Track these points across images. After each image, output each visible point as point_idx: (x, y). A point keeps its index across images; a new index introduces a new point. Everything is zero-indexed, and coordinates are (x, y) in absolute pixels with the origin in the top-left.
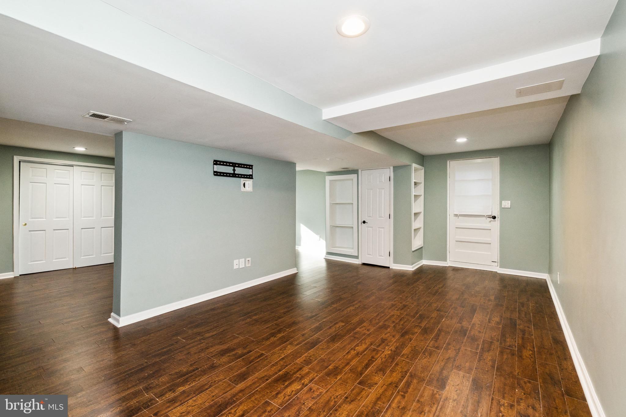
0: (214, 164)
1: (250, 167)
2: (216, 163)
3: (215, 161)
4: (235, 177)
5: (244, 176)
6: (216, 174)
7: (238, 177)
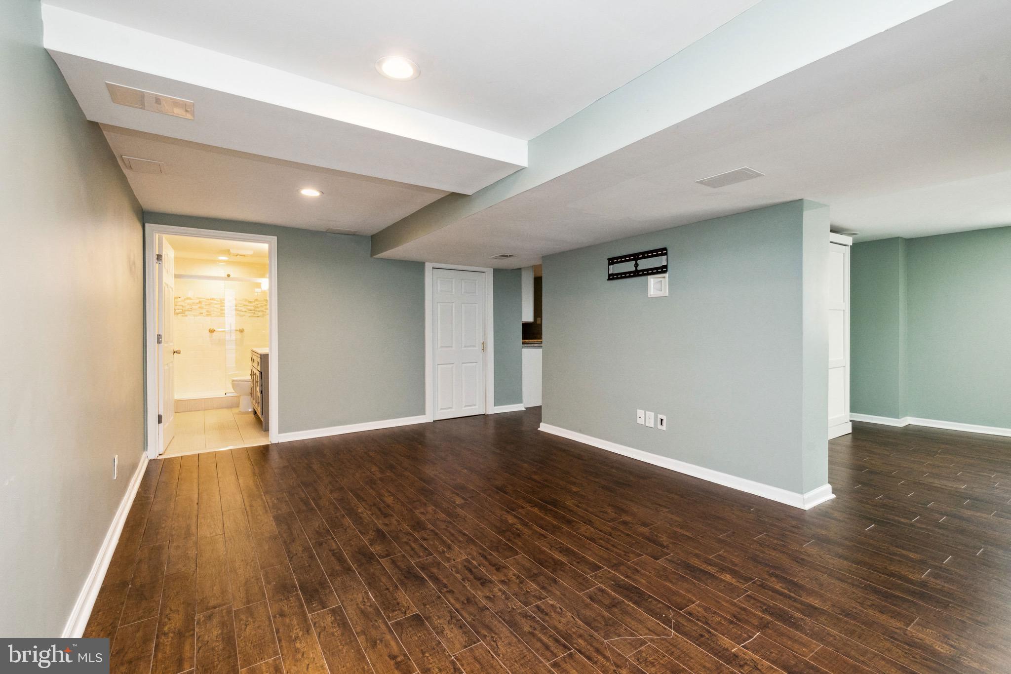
0: (610, 264)
1: (663, 252)
2: (612, 261)
3: (609, 260)
4: (639, 275)
5: (652, 271)
6: (612, 277)
7: (643, 275)
